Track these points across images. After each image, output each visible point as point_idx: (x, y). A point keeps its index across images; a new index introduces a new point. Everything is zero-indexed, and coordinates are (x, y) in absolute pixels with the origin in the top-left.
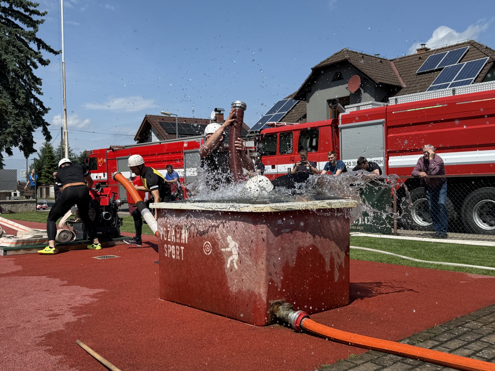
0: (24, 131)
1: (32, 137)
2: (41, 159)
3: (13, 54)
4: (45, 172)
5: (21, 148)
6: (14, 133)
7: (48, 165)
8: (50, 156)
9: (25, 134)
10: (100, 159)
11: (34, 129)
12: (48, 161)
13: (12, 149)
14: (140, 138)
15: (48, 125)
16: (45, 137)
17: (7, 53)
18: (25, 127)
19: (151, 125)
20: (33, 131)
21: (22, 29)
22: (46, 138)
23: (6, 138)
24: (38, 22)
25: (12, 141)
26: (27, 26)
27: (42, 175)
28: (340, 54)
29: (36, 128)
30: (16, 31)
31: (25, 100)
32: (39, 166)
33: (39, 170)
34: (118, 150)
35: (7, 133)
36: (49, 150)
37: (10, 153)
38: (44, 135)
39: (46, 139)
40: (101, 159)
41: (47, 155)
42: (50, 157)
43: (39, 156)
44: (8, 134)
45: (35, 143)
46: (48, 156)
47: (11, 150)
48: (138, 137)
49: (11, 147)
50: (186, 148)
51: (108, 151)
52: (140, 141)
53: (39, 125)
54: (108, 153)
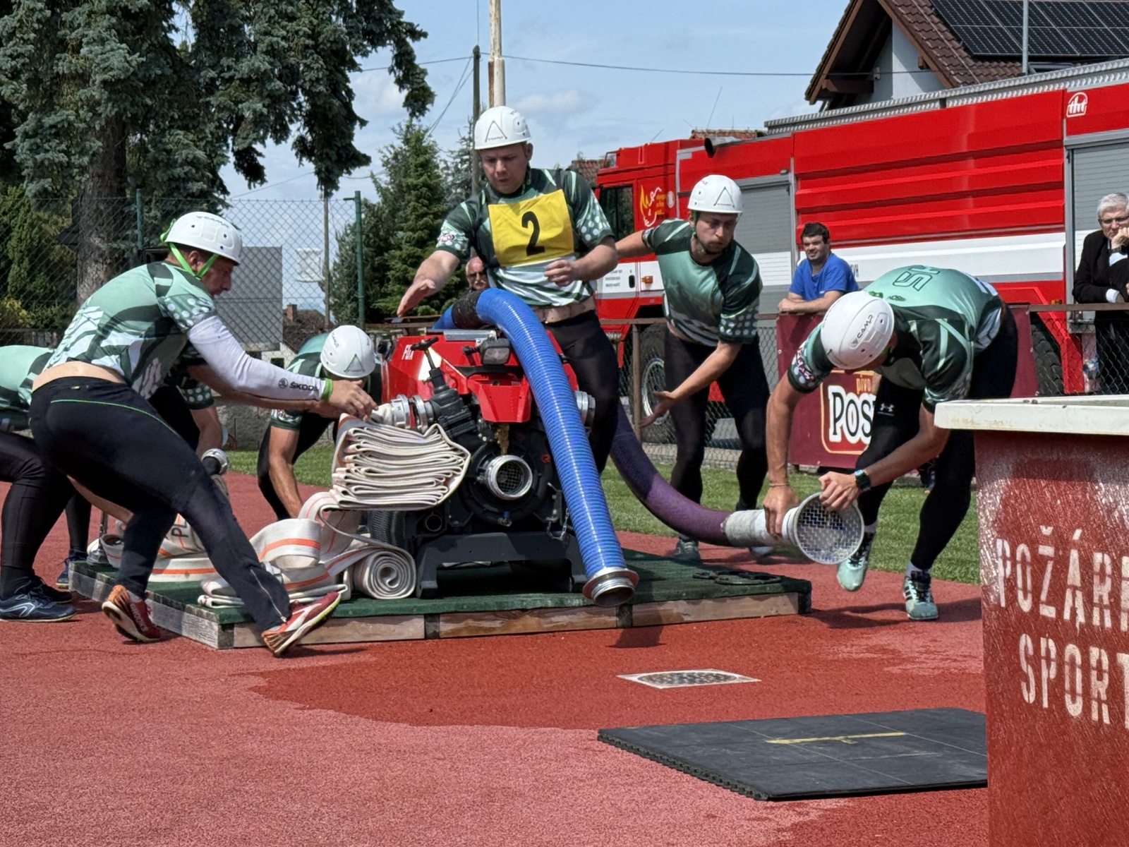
0: (313, 68)
1: (350, 93)
2: (385, 200)
4: (404, 261)
5: (303, 149)
6: (270, 80)
7: (413, 230)
8: (425, 185)
9: (318, 80)
10: (647, 193)
11: (358, 59)
12: (415, 209)
13: (260, 155)
14: (833, 89)
15: (416, 34)
16: (405, 92)
18: (315, 47)
19: (890, 21)
20: (354, 66)
22: (407, 99)
23: (236, 103)
25: (262, 114)
27: (390, 274)
29: (365, 54)
32: (377, 235)
33: (380, 251)
34: (732, 143)
35: (241, 80)
36: (421, 159)
37: (254, 172)
38: (400, 83)
39: (407, 103)
40: (653, 195)
41: (410, 181)
42: (424, 190)
43: (379, 188)
44: (246, 82)
45: (363, 123)
46: (415, 187)
47: (260, 160)
48: (823, 83)
49: (258, 147)
50: (1078, 126)
51: (683, 155)
52: (836, 101)
53: (376, 40)
54: (682, 162)
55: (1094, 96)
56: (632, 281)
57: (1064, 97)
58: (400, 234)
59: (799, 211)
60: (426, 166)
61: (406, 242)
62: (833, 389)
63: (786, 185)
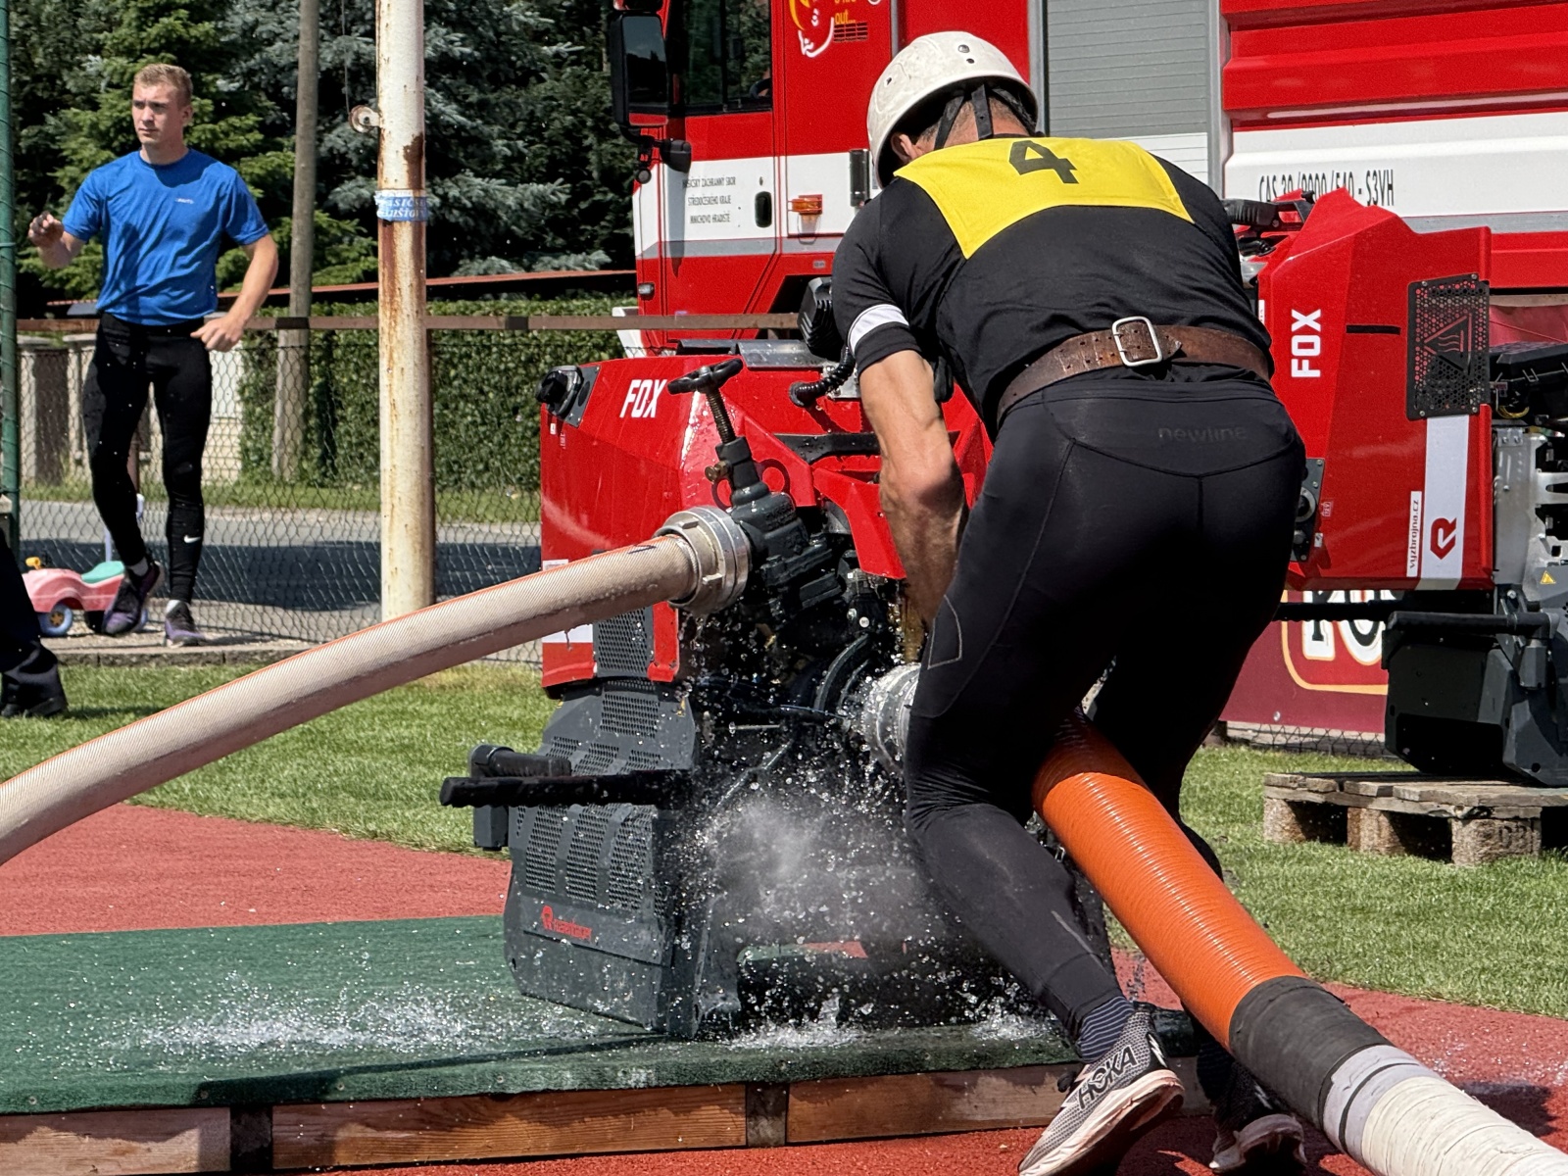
56: (764, 210)
58: (94, 63)
59: (1231, 21)
61: (110, 85)
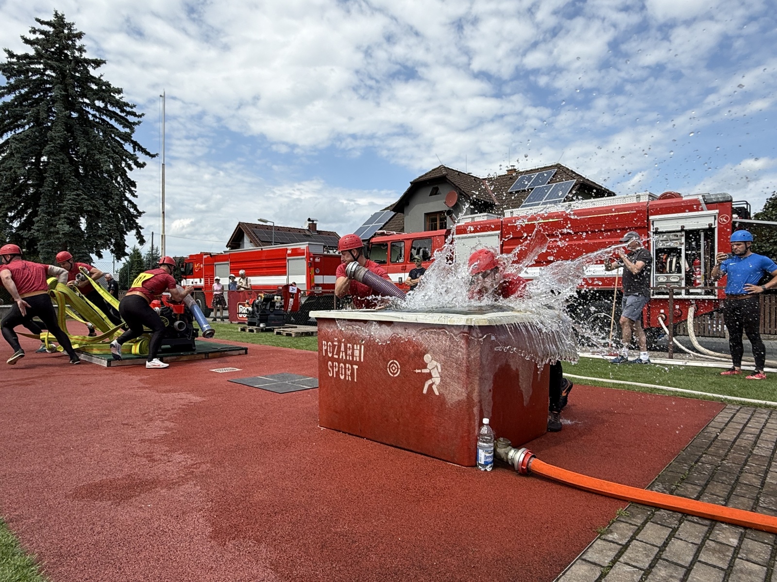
0: (116, 234)
1: (125, 240)
3: (107, 154)
5: (112, 251)
8: (138, 261)
9: (117, 237)
10: (196, 264)
11: (127, 232)
14: (232, 246)
15: (141, 228)
17: (100, 153)
18: (117, 229)
19: (244, 233)
20: (127, 234)
21: (117, 130)
22: (139, 241)
23: (96, 241)
24: (134, 124)
25: (103, 243)
26: (123, 127)
28: (438, 170)
29: (129, 231)
30: (111, 131)
31: (119, 202)
34: (216, 255)
35: (98, 235)
36: (138, 255)
37: (100, 256)
38: (137, 238)
40: (198, 265)
41: (136, 260)
45: (128, 247)
47: (102, 253)
48: (230, 244)
49: (101, 250)
50: (289, 255)
51: (205, 257)
52: (232, 248)
53: (132, 229)
54: (205, 258)
55: (292, 250)
56: (192, 283)
57: (287, 249)
59: (230, 270)
60: (140, 256)
62: (240, 306)
63: (228, 264)
